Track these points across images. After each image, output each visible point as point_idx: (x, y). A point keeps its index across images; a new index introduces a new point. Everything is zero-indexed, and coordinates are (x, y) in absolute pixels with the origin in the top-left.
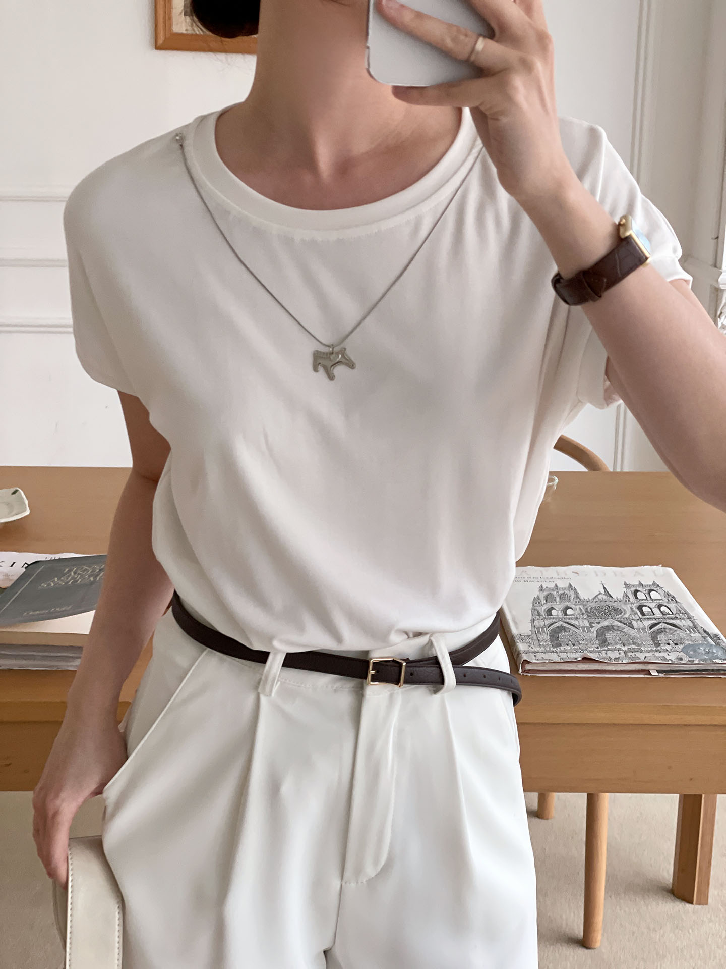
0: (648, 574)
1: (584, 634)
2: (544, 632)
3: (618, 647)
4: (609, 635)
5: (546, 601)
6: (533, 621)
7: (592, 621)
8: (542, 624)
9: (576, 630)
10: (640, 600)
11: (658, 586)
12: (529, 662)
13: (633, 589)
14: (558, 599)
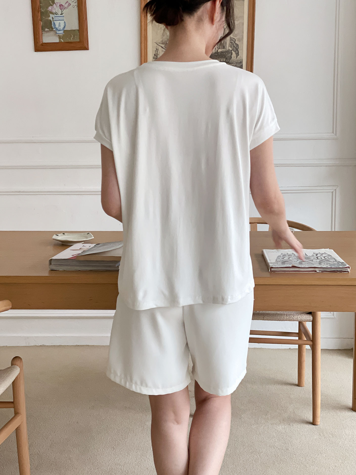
0: (323, 251)
3: (306, 265)
5: (283, 256)
7: (298, 260)
9: (292, 262)
11: (326, 253)
12: (273, 268)
13: (316, 254)
14: (287, 256)
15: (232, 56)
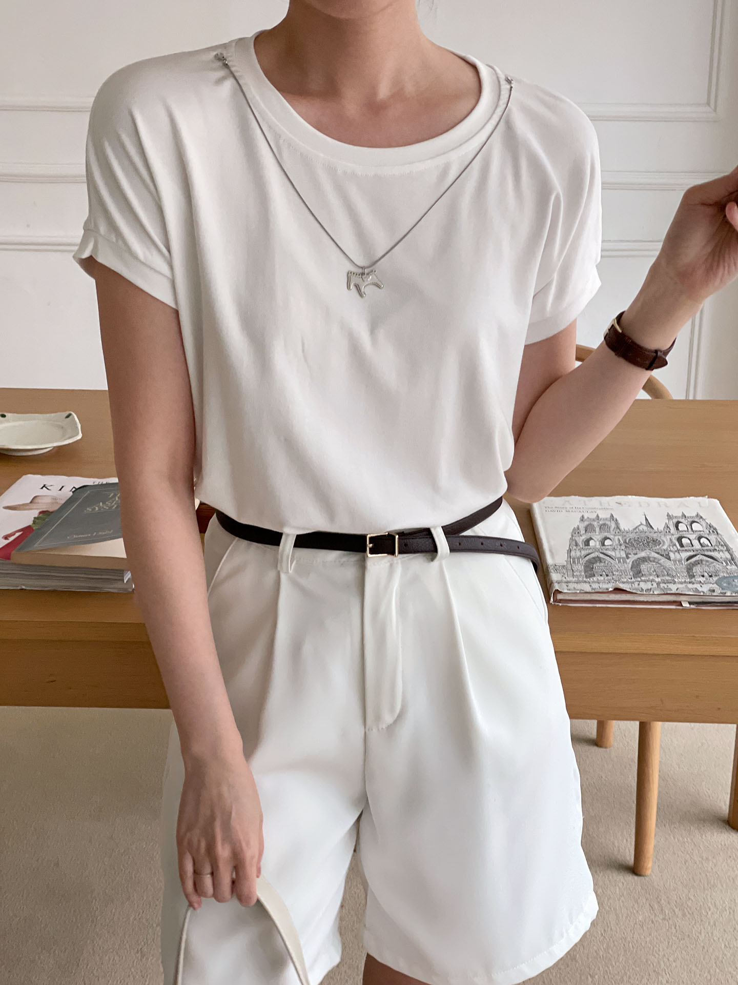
0: (691, 505)
1: (619, 565)
2: (579, 562)
3: (651, 578)
4: (644, 567)
5: (586, 531)
6: (570, 551)
7: (630, 552)
8: (578, 554)
10: (680, 531)
11: (701, 517)
12: (560, 592)
13: (675, 521)
14: (597, 529)
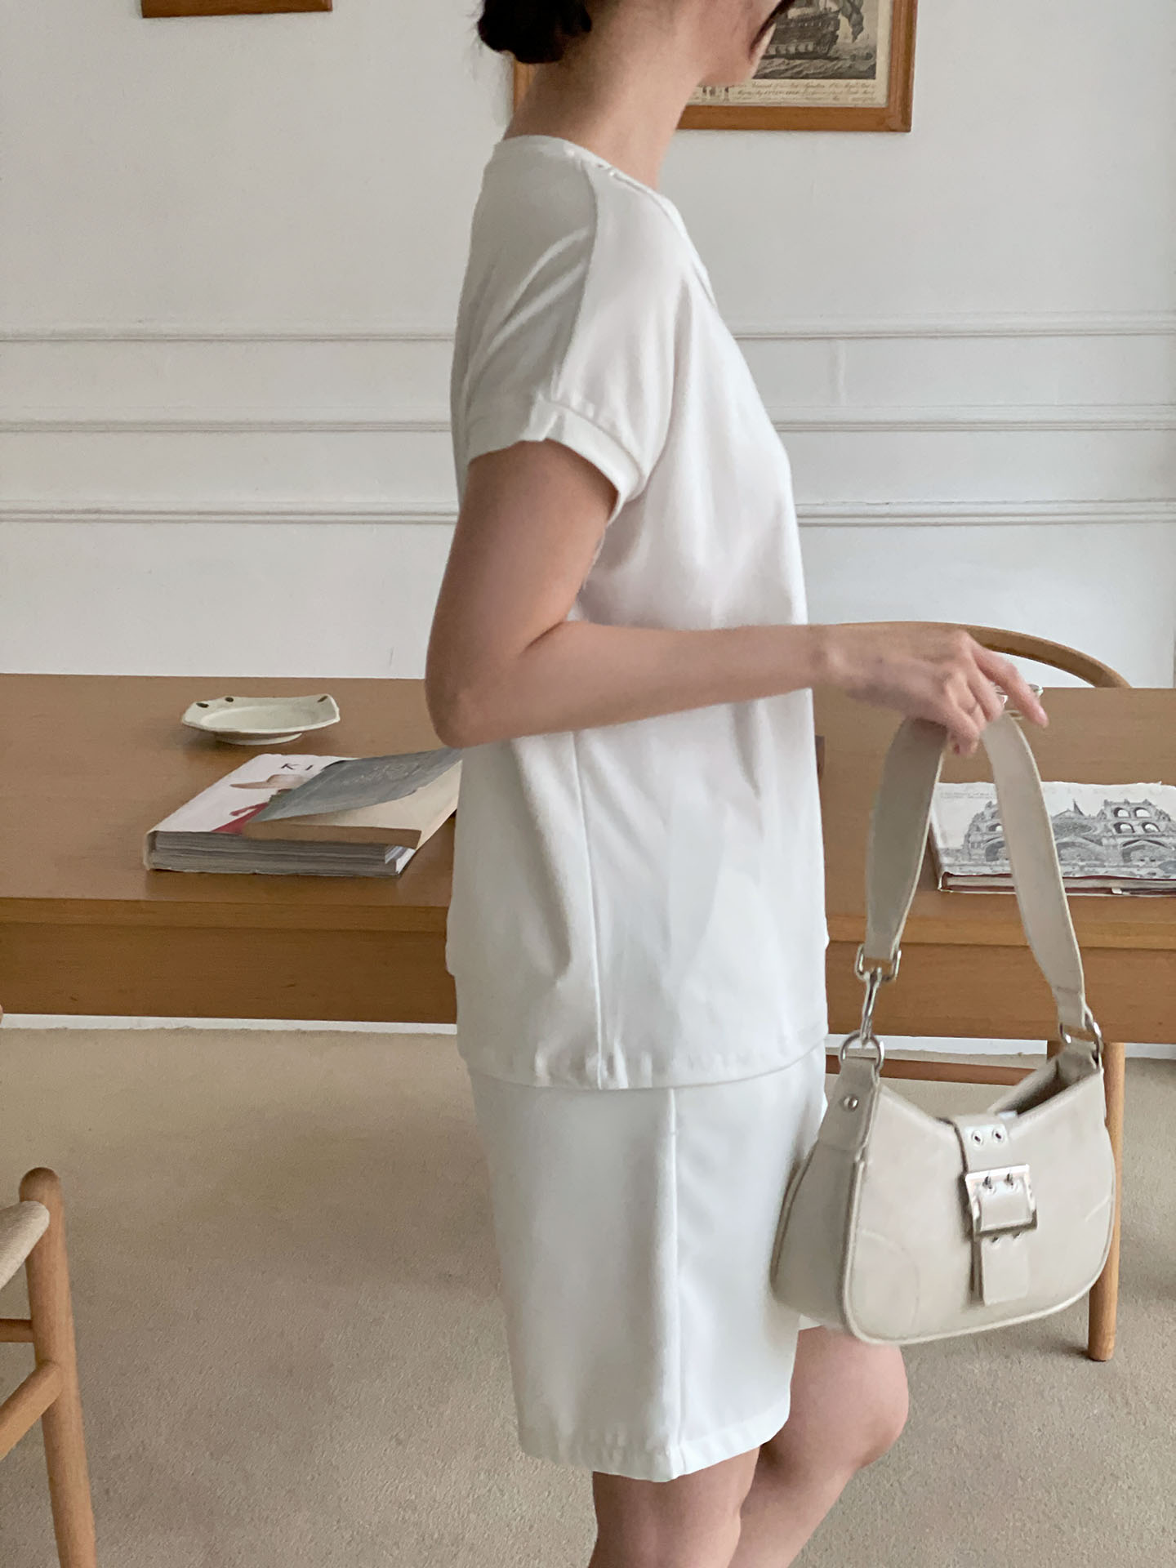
2: (979, 846)
6: (968, 835)
8: (979, 838)
10: (1121, 818)
11: (1150, 804)
12: (952, 875)
13: (1114, 807)
15: (838, 32)
